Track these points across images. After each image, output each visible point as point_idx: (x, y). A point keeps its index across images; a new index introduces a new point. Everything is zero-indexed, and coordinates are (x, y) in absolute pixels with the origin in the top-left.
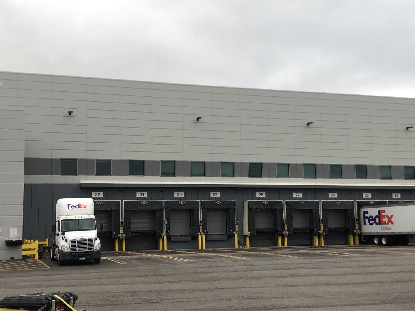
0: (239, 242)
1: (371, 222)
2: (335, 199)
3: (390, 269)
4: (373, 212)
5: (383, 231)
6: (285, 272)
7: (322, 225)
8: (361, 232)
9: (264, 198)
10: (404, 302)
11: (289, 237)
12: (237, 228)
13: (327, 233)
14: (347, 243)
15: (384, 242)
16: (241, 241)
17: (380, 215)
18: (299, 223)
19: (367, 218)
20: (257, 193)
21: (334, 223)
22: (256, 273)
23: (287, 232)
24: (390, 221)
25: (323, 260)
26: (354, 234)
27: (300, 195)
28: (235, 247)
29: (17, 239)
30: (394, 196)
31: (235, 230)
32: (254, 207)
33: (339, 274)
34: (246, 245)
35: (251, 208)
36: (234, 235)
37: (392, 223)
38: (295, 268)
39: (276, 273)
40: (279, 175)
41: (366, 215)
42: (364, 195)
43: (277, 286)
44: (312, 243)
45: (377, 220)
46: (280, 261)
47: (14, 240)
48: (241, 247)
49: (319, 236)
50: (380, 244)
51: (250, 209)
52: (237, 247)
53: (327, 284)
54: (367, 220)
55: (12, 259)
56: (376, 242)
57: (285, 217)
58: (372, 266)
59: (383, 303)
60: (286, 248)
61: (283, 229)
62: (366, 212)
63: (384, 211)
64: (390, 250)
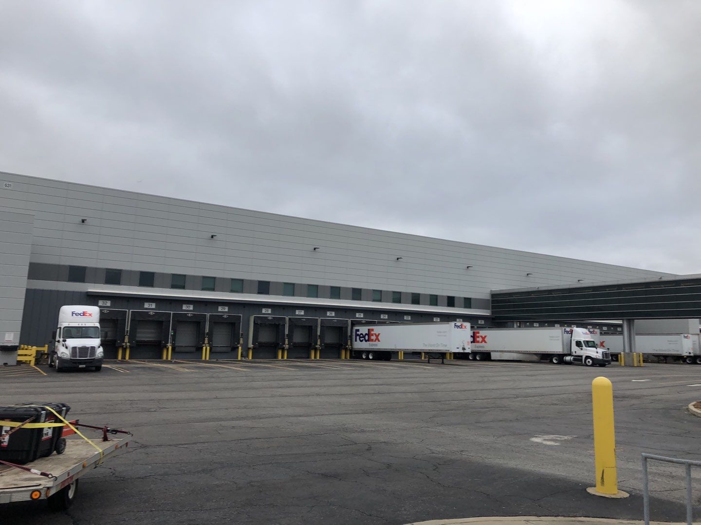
0: (242, 354)
1: (361, 339)
2: (333, 317)
3: (373, 382)
4: (363, 330)
5: (371, 347)
6: (282, 383)
7: (319, 340)
8: (352, 347)
9: (269, 314)
10: (382, 412)
11: (288, 350)
12: (241, 342)
13: (323, 348)
14: (339, 357)
15: (371, 357)
16: (244, 353)
17: (369, 334)
18: (298, 338)
19: (358, 335)
20: (263, 309)
21: (330, 339)
22: (255, 384)
23: (287, 346)
24: (377, 339)
25: (316, 372)
26: (346, 349)
27: (302, 313)
28: (237, 359)
29: (13, 345)
30: (382, 316)
31: (239, 343)
32: (259, 322)
33: (329, 386)
34: (248, 356)
35: (256, 322)
36: (238, 348)
37: (379, 341)
38: (291, 380)
39: (274, 384)
40: (285, 294)
41: (358, 333)
42: (357, 315)
43: (273, 396)
44: (309, 357)
45: (367, 337)
46: (278, 373)
47: (9, 345)
48: (243, 359)
49: (316, 349)
50: (367, 358)
51: (255, 324)
52: (239, 358)
53: (318, 395)
54: (358, 337)
55: (5, 364)
56: (364, 357)
57: (287, 332)
58: (358, 379)
59: (364, 412)
60: (285, 360)
61: (284, 343)
62: (358, 330)
63: (373, 330)
64: (375, 365)
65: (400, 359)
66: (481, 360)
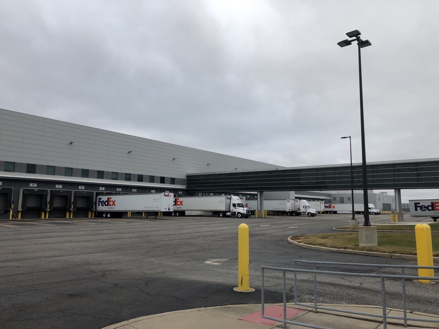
0: (12, 216)
1: (103, 204)
2: (83, 190)
3: (110, 232)
4: (104, 198)
5: (109, 210)
6: (43, 235)
7: (72, 205)
8: (96, 210)
9: (35, 187)
10: (114, 251)
11: (50, 213)
12: (12, 206)
13: (75, 210)
14: (87, 216)
15: (109, 216)
16: (15, 215)
17: (108, 201)
18: (57, 204)
19: (100, 202)
20: (30, 184)
21: (81, 204)
22: (22, 236)
23: (49, 209)
24: (114, 204)
25: (70, 227)
26: (92, 211)
27: (61, 187)
28: (9, 219)
30: (117, 189)
31: (10, 208)
32: (27, 193)
33: (79, 236)
34: (17, 217)
35: (25, 193)
36: (10, 211)
37: (115, 205)
38: (50, 232)
39: (37, 235)
40: (48, 173)
41: (100, 200)
42: (100, 189)
43: (35, 244)
44: (65, 216)
45: (106, 203)
46: (41, 228)
48: (14, 219)
49: (70, 212)
50: (107, 217)
51: (24, 194)
52: (11, 218)
53: (70, 242)
54: (100, 203)
56: (104, 216)
57: (48, 200)
58: (100, 230)
59: (102, 252)
60: (47, 219)
62: (101, 199)
63: (111, 198)
64: (112, 221)
65: (128, 216)
66: (179, 216)
